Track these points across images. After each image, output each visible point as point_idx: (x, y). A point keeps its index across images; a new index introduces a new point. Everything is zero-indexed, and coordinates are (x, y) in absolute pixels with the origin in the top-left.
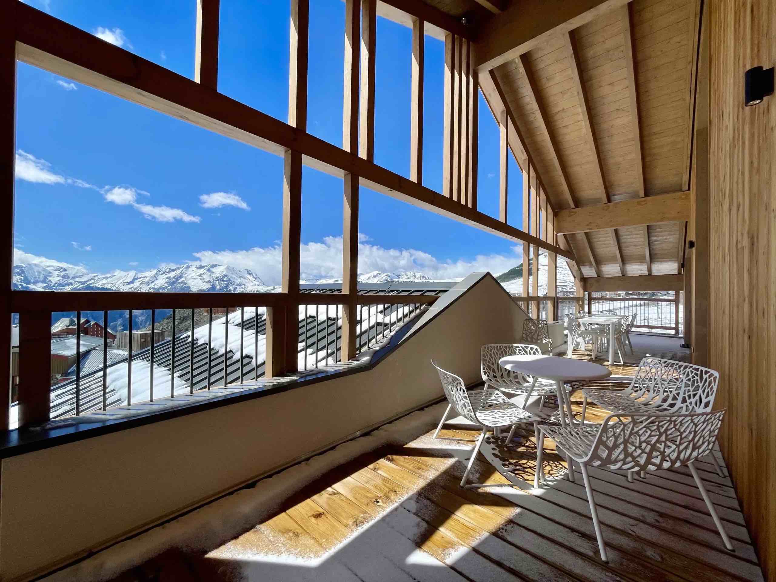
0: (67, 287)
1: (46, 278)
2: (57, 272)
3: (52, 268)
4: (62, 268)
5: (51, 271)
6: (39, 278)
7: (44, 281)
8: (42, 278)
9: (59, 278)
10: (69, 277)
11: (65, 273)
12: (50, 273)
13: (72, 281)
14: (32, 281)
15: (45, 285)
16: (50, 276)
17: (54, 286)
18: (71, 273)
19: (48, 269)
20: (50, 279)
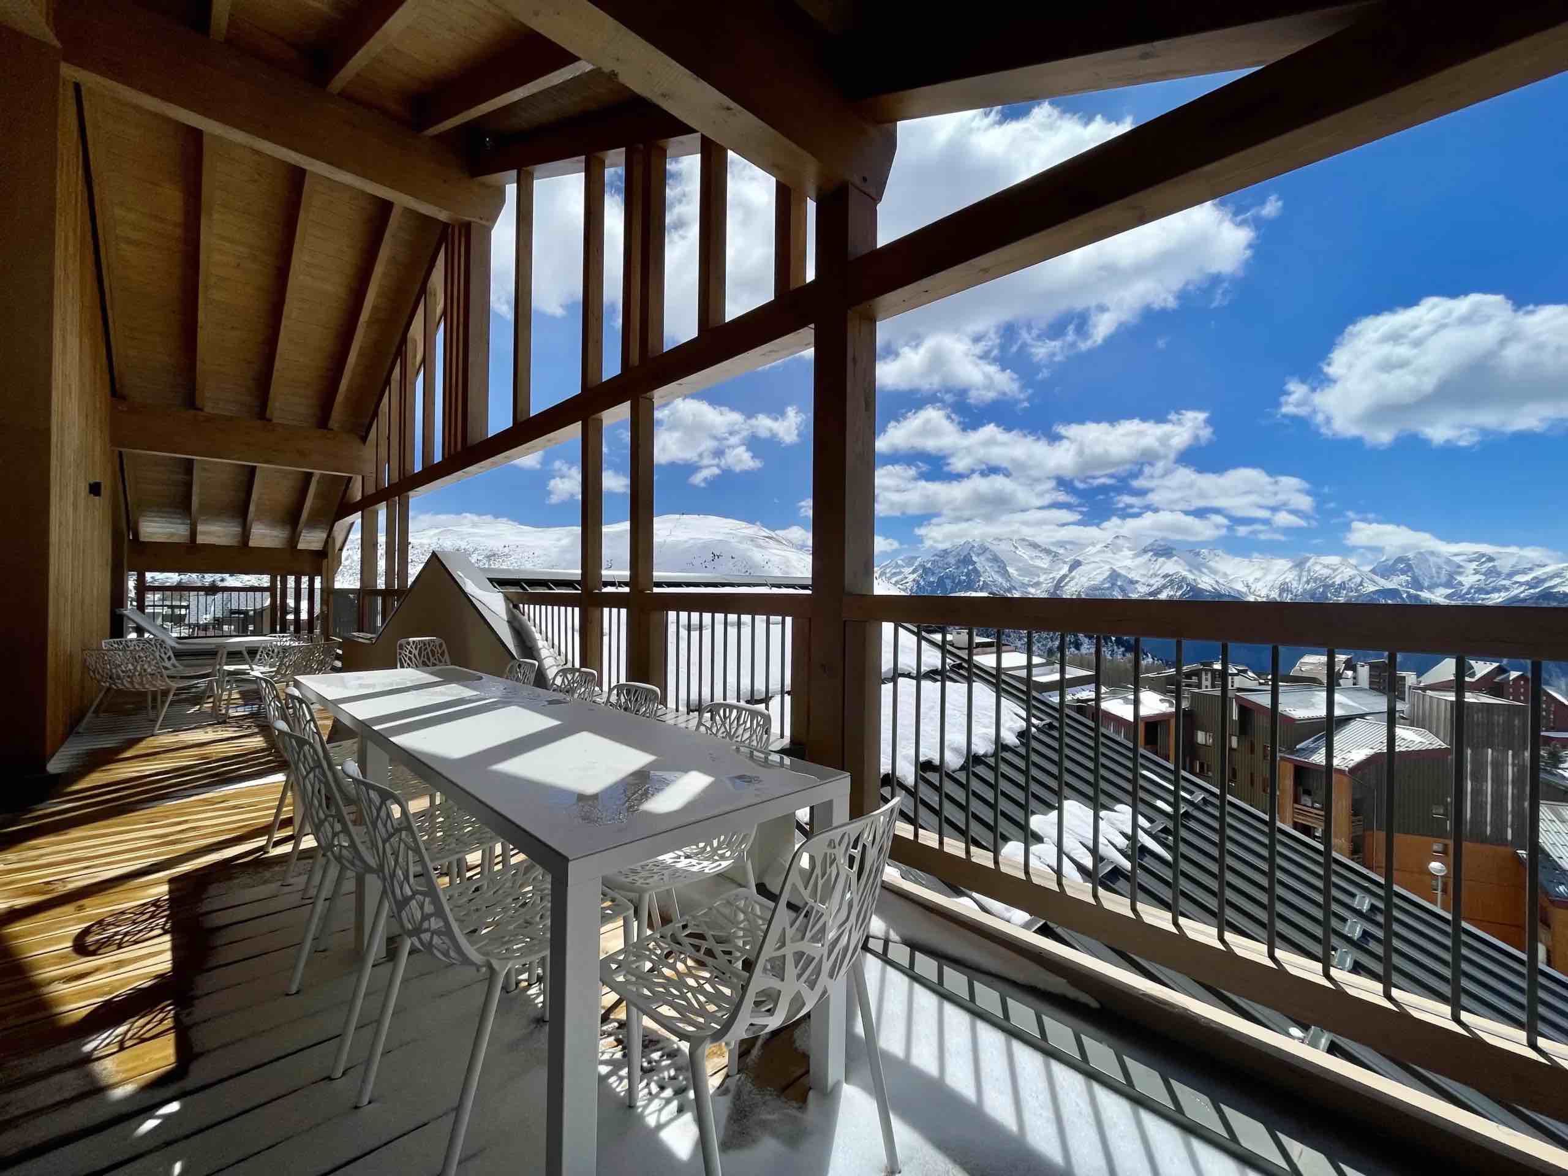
0: (1496, 595)
1: (1451, 576)
2: (1474, 565)
3: (1465, 557)
4: (1483, 555)
5: (1461, 564)
6: (1439, 578)
7: (1448, 584)
8: (1444, 578)
9: (1478, 577)
10: (1499, 574)
11: (1491, 564)
12: (1460, 566)
13: (1507, 583)
14: (1426, 584)
15: (1450, 591)
16: (1460, 573)
17: (1468, 593)
18: (1504, 565)
19: (1456, 559)
20: (1459, 578)
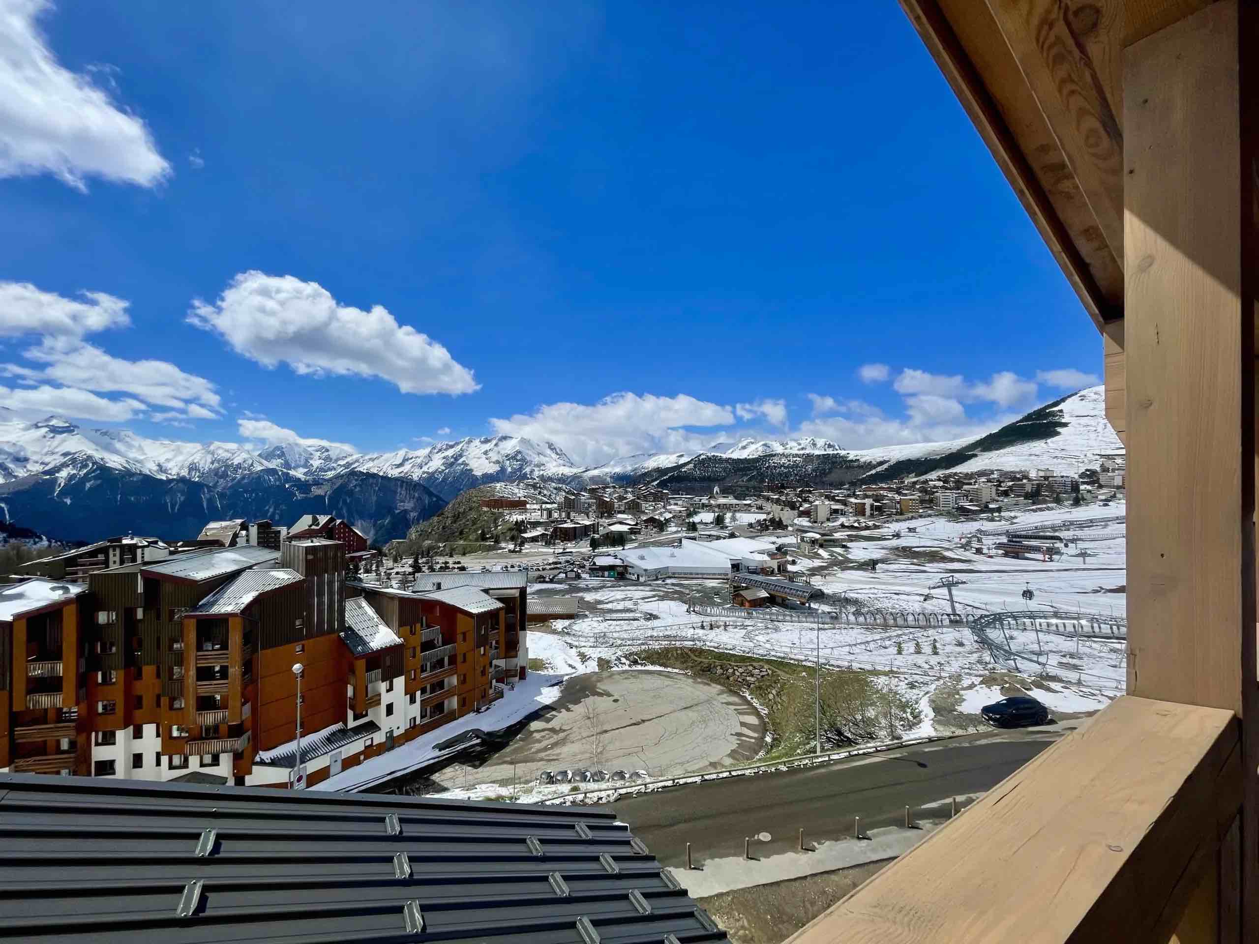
0: (329, 473)
1: (307, 461)
2: (318, 454)
3: (313, 448)
4: (323, 447)
5: (313, 452)
6: (300, 461)
7: (305, 466)
8: (302, 463)
9: (321, 461)
10: (331, 459)
11: (327, 454)
12: (311, 454)
13: (335, 465)
14: (293, 465)
15: (306, 470)
16: (312, 459)
17: (315, 471)
18: (333, 454)
19: (309, 449)
20: (311, 462)
